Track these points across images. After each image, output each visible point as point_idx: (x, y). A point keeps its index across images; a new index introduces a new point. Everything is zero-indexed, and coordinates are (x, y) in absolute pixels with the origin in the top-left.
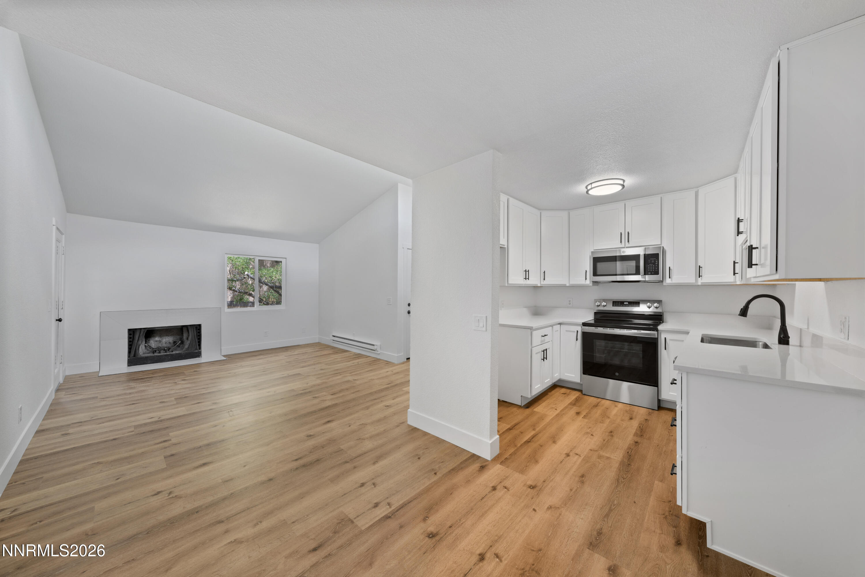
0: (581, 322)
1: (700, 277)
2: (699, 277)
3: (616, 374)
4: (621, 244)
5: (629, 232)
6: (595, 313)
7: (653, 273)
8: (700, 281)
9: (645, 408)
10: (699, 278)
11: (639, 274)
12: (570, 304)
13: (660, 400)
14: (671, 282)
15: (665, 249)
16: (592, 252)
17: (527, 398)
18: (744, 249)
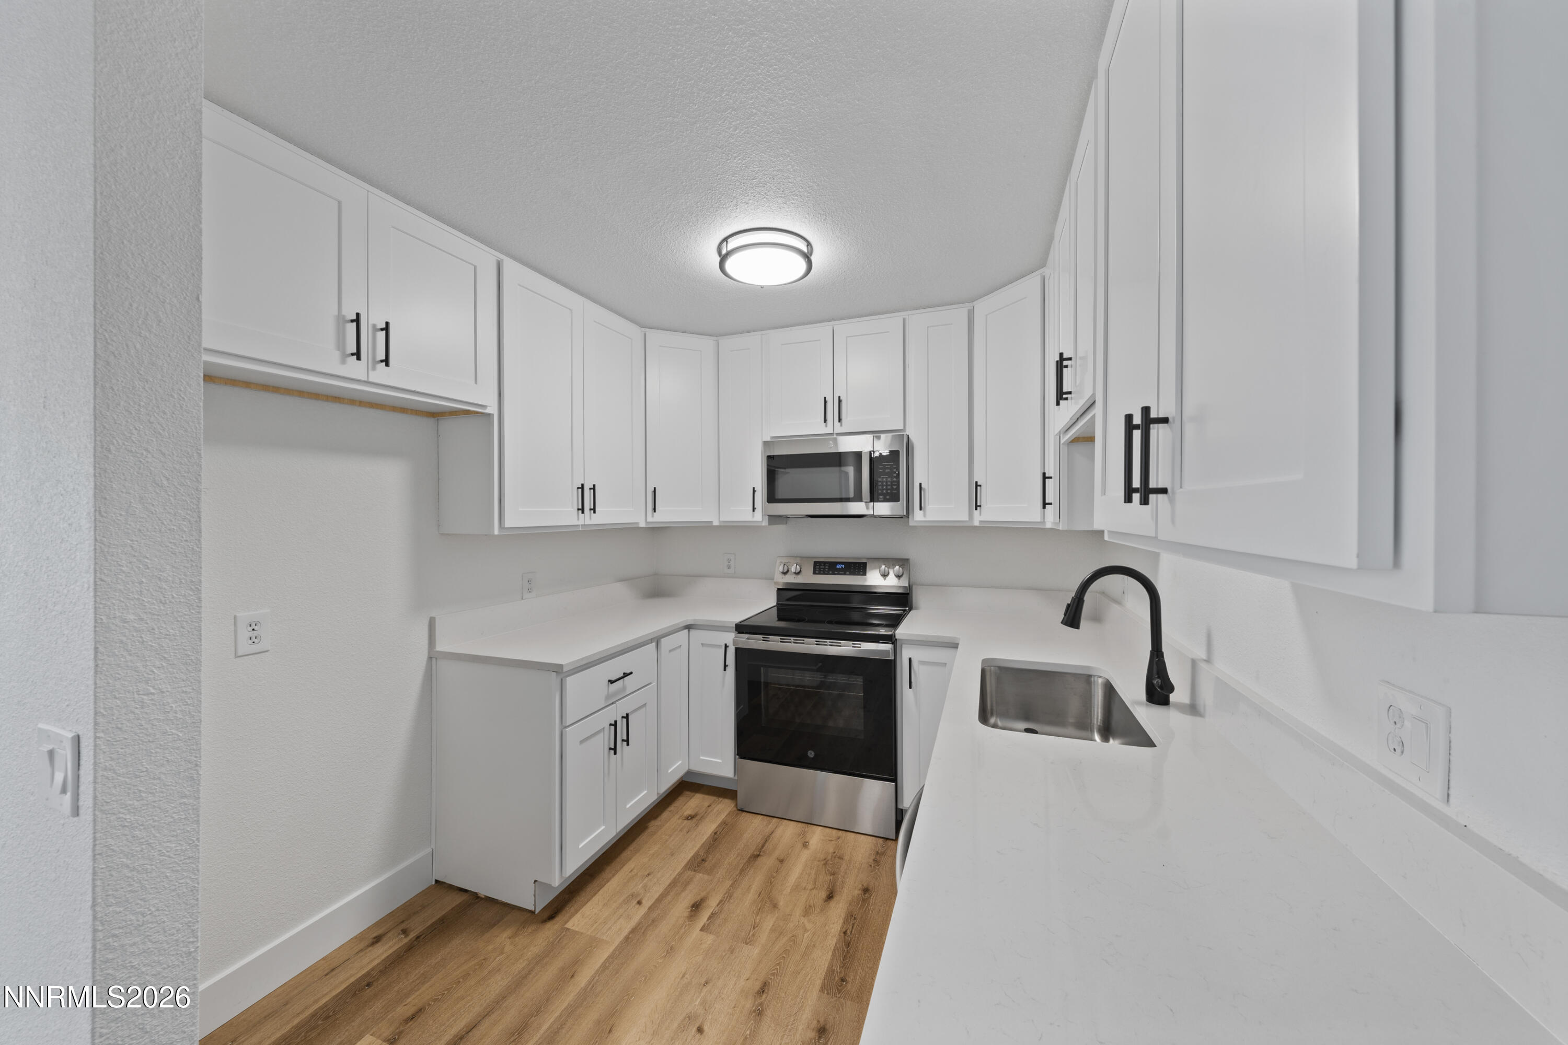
0: (732, 622)
1: (978, 508)
2: (976, 509)
3: (809, 754)
4: (826, 426)
5: (841, 398)
6: (779, 589)
7: (888, 497)
8: (979, 518)
9: (869, 837)
10: (975, 511)
11: (861, 500)
12: (729, 567)
13: (902, 810)
14: (923, 519)
15: (911, 441)
16: (766, 444)
17: (548, 886)
18: (1063, 444)
